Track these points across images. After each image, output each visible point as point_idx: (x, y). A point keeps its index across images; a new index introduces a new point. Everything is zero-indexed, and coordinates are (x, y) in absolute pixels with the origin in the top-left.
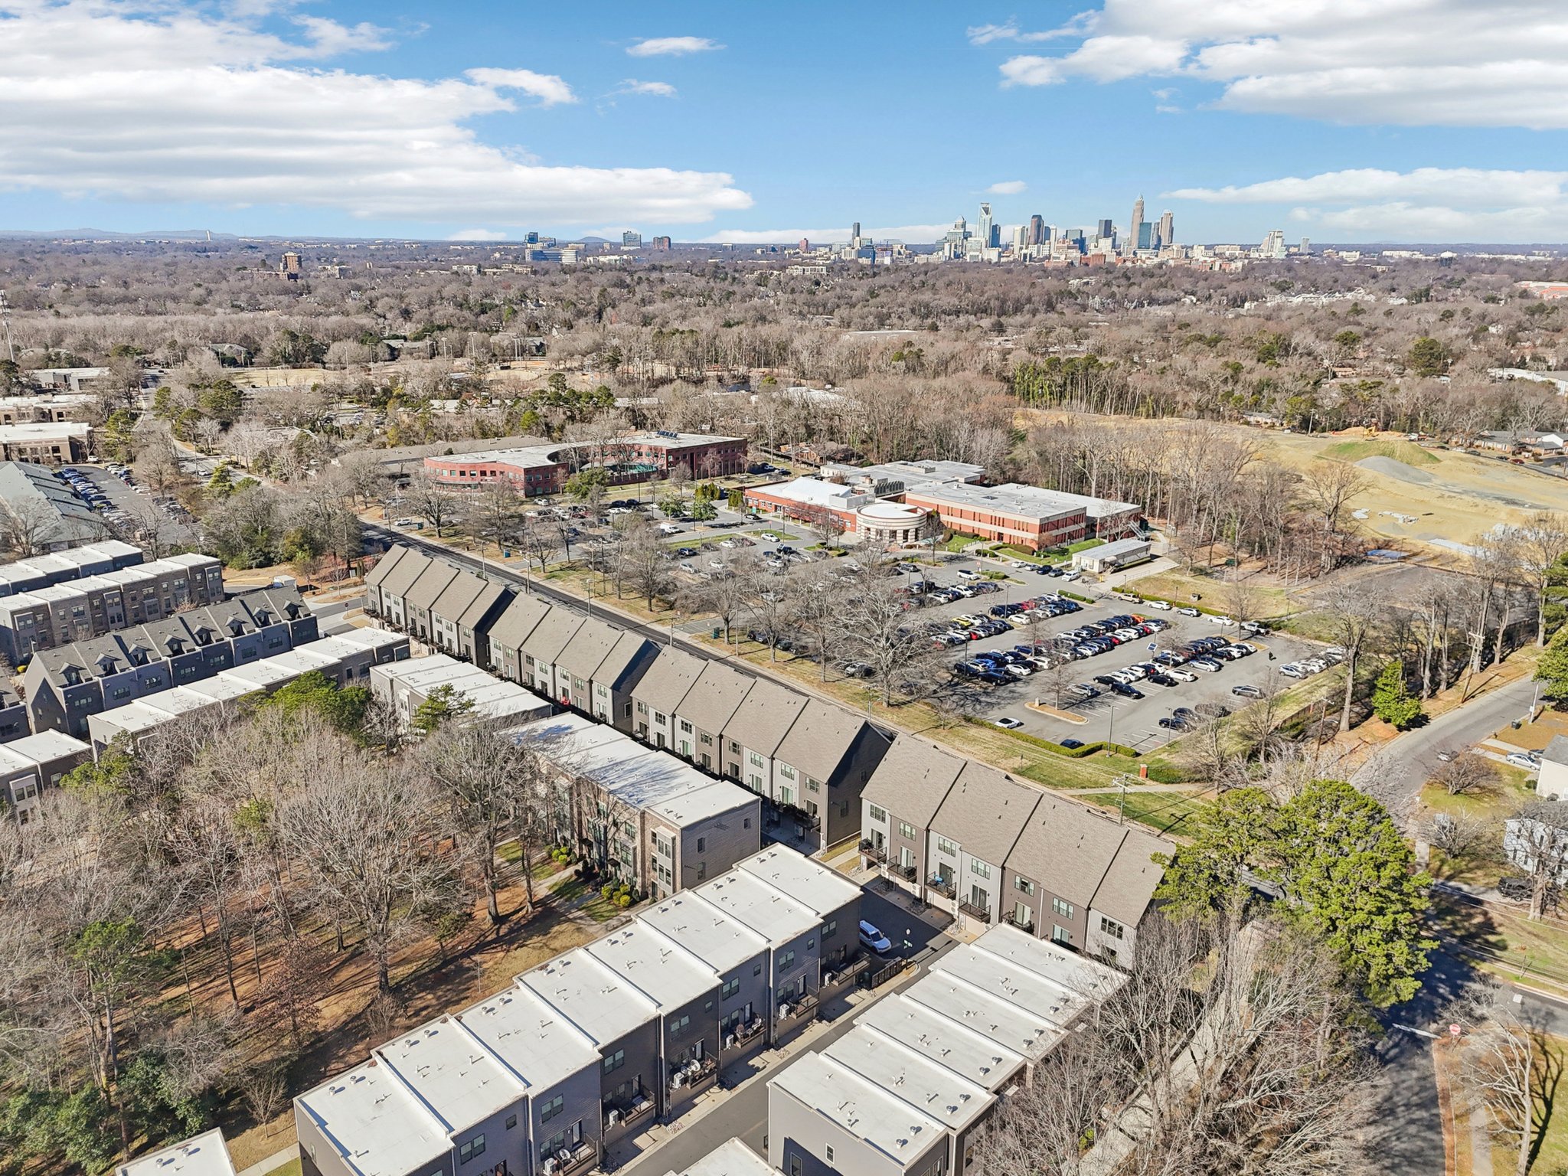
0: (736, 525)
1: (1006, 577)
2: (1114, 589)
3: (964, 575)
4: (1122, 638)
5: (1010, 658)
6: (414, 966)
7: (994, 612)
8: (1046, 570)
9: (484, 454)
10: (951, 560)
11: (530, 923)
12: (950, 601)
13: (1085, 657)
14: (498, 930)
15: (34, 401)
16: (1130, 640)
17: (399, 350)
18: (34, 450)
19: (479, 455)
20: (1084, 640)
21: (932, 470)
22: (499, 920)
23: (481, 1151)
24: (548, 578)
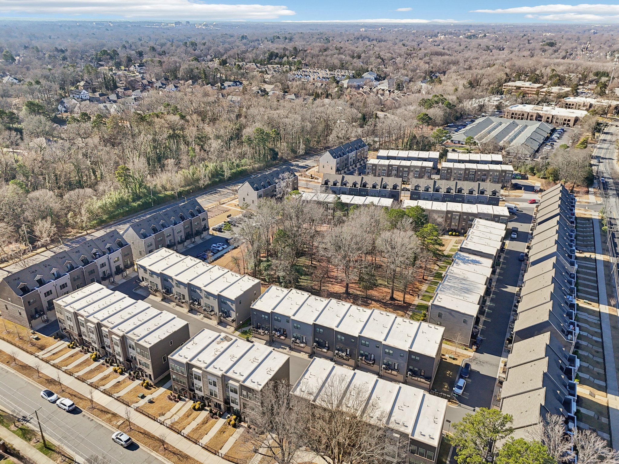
14: (388, 301)
18: (561, 119)
23: (280, 321)
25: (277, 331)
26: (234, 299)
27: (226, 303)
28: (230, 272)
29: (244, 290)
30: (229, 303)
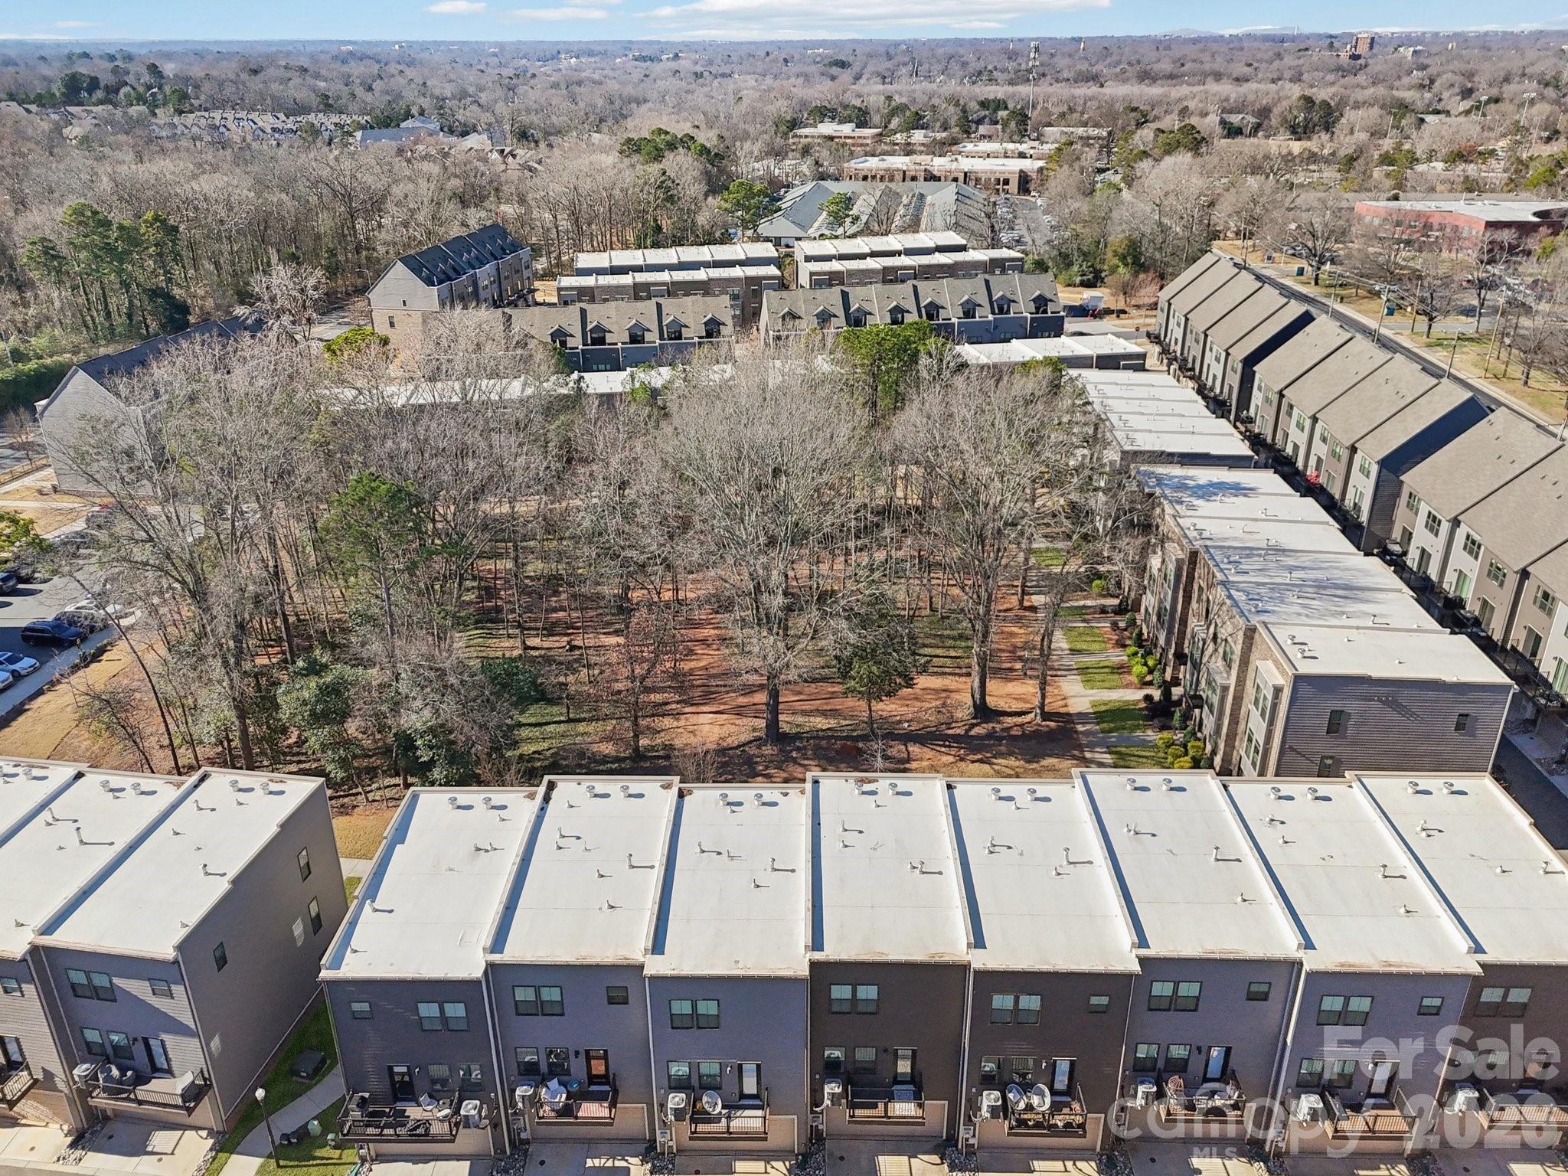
6: (832, 723)
9: (1441, 204)
11: (1025, 737)
14: (973, 726)
19: (1432, 204)
22: (983, 711)
23: (557, 1010)
24: (1429, 346)
25: (543, 1081)
26: (168, 953)
27: (110, 995)
28: (93, 779)
29: (234, 869)
30: (140, 988)
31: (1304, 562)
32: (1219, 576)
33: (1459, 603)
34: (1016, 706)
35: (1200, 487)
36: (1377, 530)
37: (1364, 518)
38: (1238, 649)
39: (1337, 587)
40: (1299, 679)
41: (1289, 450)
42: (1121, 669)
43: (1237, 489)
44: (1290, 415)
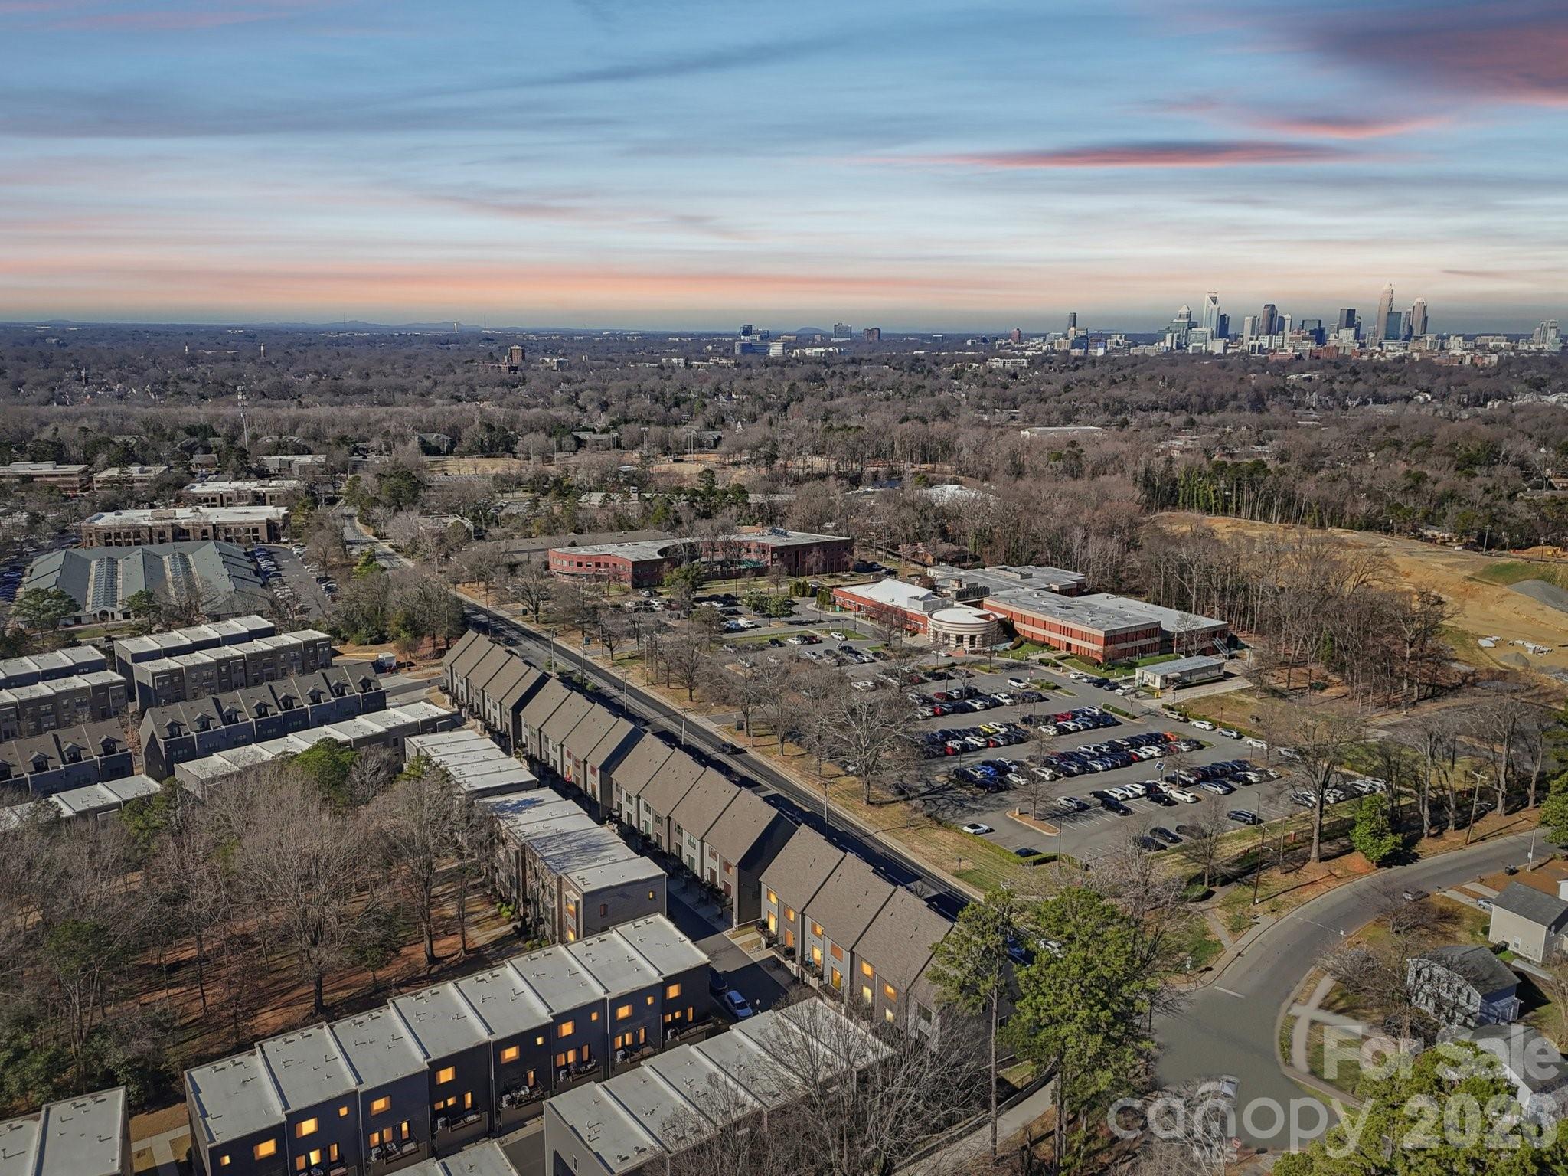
0: (813, 623)
1: (1057, 687)
2: (1164, 706)
3: (1014, 683)
4: (1143, 755)
5: (1014, 767)
6: (350, 992)
7: (1025, 721)
8: (1101, 683)
9: (604, 547)
10: (1011, 667)
11: (459, 966)
12: (987, 708)
13: (1094, 771)
15: (252, 485)
16: (1152, 757)
17: (585, 441)
18: (237, 531)
19: (597, 547)
20: (1102, 754)
21: (1030, 576)
22: (433, 960)
24: (614, 665)
31: (575, 836)
32: (539, 855)
33: (648, 837)
34: (449, 952)
35: (514, 805)
36: (606, 803)
37: (598, 800)
38: (555, 889)
39: (591, 846)
40: (586, 895)
41: (551, 764)
42: (495, 916)
43: (533, 803)
44: (547, 742)
